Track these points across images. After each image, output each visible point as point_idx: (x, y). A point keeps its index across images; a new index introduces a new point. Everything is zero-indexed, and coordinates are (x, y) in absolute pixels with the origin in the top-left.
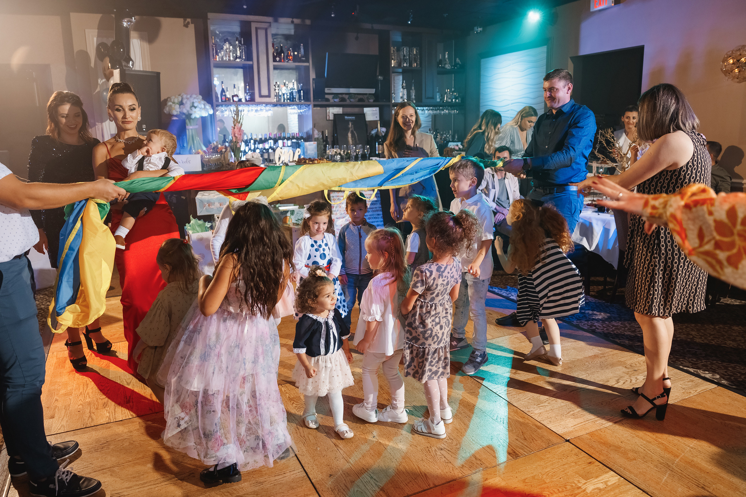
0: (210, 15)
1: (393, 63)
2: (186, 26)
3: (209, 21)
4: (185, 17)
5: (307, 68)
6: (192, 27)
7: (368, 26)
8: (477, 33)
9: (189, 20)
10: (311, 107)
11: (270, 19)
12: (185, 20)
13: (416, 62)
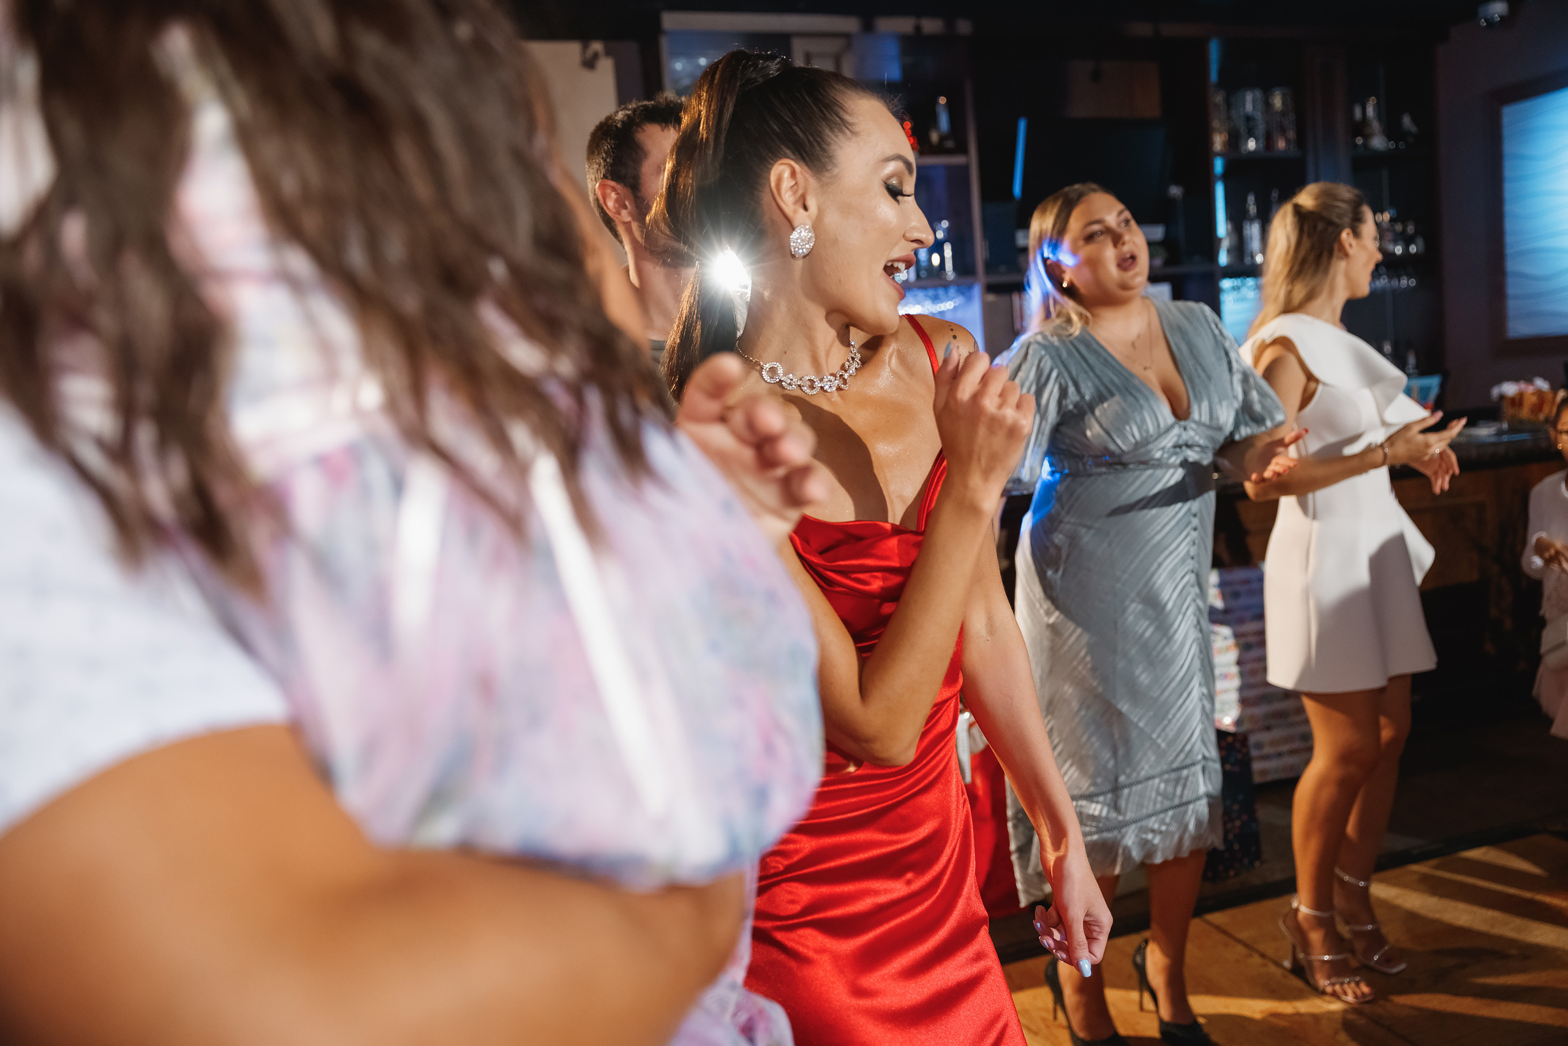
0: (670, 20)
1: (1218, 142)
2: (590, 63)
3: (665, 43)
4: (584, 36)
5: (965, 169)
6: (606, 67)
7: (1142, 29)
8: (1490, 23)
9: (597, 46)
10: (977, 291)
11: (849, 24)
12: (585, 47)
13: (1283, 131)
